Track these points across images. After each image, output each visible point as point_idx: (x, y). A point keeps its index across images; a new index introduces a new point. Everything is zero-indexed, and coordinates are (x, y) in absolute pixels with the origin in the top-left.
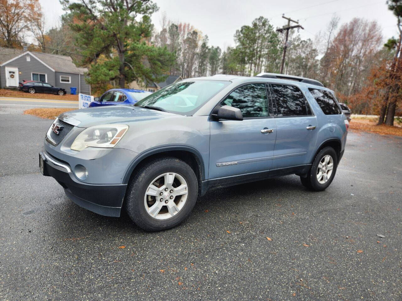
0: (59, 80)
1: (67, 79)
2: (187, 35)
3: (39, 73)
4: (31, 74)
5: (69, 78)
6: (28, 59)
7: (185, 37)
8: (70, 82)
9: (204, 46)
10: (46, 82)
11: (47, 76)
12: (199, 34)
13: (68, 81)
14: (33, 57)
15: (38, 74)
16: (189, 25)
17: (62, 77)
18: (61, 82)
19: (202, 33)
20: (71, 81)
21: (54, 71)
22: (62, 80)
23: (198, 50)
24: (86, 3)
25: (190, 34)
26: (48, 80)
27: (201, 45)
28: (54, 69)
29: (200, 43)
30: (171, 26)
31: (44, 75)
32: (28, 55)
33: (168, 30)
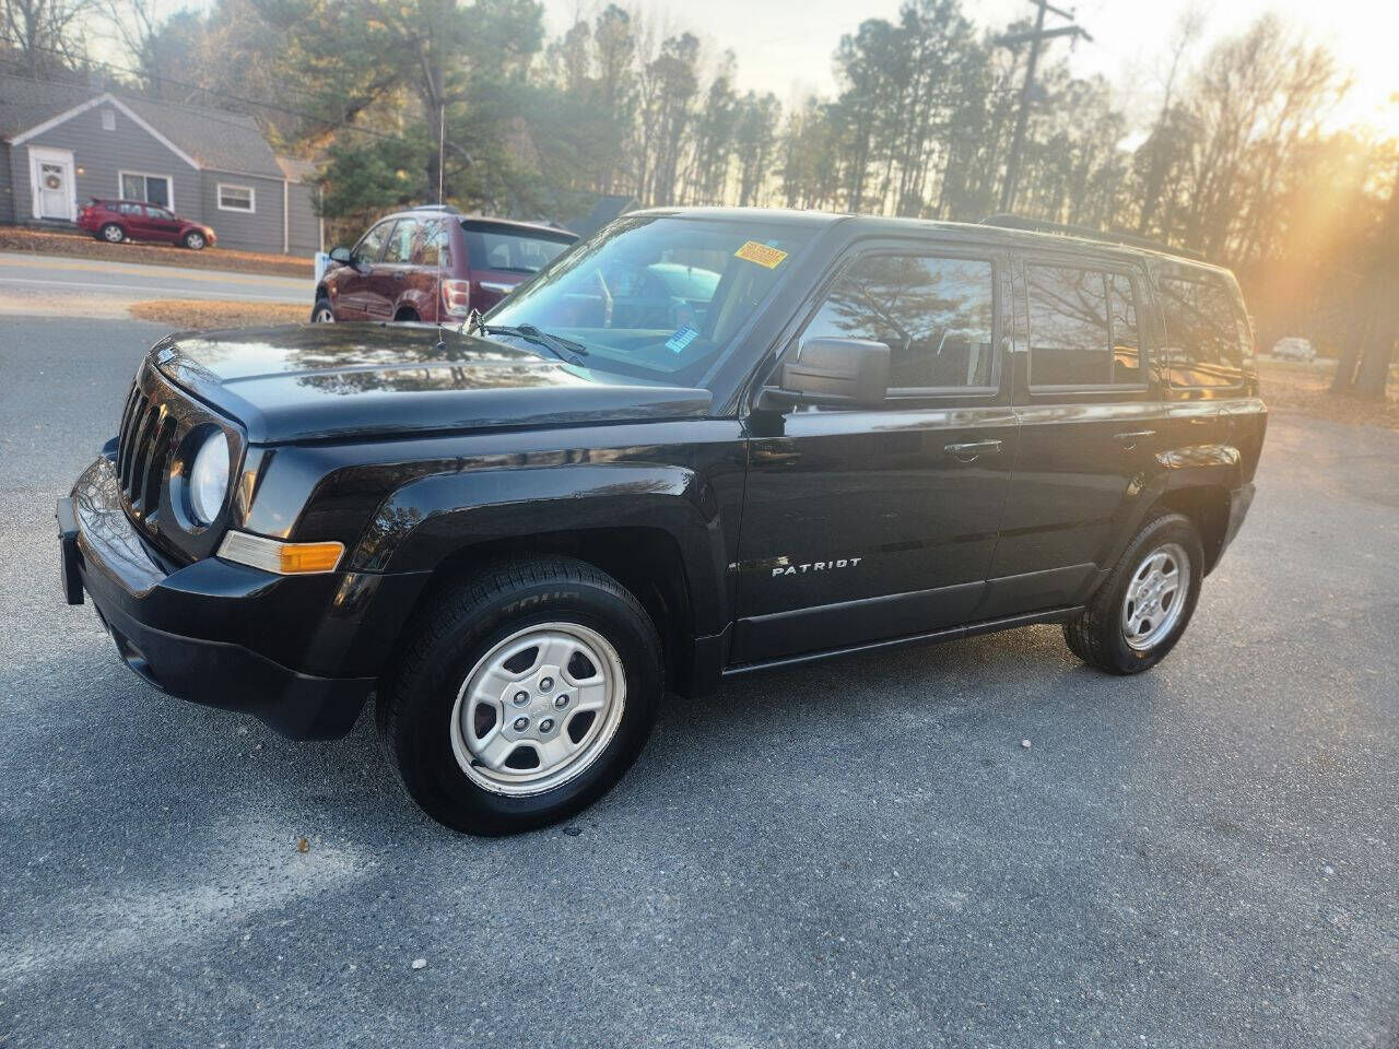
0: (216, 200)
1: (243, 198)
2: (663, 49)
3: (146, 175)
4: (117, 177)
5: (247, 194)
6: (109, 124)
7: (655, 56)
8: (252, 210)
9: (720, 89)
10: (172, 204)
11: (175, 184)
12: (703, 44)
13: (246, 204)
14: (123, 115)
15: (142, 178)
17: (224, 190)
18: (220, 207)
20: (257, 205)
21: (196, 165)
22: (226, 202)
23: (698, 105)
25: (674, 46)
27: (710, 85)
28: (196, 159)
29: (706, 80)
30: (606, 14)
31: (164, 182)
32: (107, 106)
33: (593, 27)
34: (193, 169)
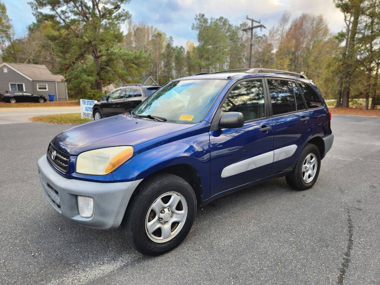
0: (36, 88)
1: (45, 87)
2: (152, 37)
3: (17, 83)
4: (9, 85)
5: (46, 86)
6: (5, 71)
7: (150, 39)
8: (47, 90)
9: (169, 46)
10: (24, 90)
11: (25, 85)
12: (163, 35)
13: (45, 88)
14: (10, 68)
15: (15, 84)
16: (152, 27)
17: (39, 85)
18: (38, 90)
19: (165, 35)
20: (48, 88)
21: (31, 80)
22: (40, 88)
23: (163, 51)
24: (59, 14)
25: (155, 36)
26: (26, 90)
27: (165, 46)
28: (31, 78)
29: (165, 44)
30: (136, 30)
31: (22, 85)
32: (5, 66)
33: (133, 33)
34: (29, 80)
